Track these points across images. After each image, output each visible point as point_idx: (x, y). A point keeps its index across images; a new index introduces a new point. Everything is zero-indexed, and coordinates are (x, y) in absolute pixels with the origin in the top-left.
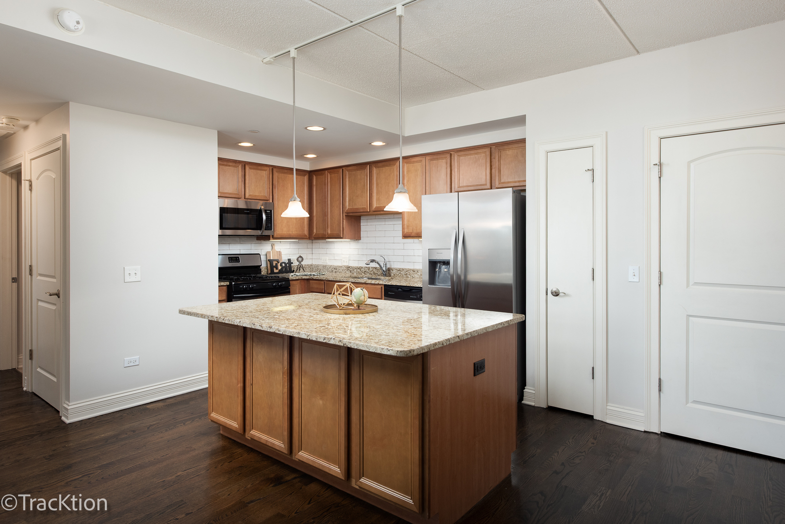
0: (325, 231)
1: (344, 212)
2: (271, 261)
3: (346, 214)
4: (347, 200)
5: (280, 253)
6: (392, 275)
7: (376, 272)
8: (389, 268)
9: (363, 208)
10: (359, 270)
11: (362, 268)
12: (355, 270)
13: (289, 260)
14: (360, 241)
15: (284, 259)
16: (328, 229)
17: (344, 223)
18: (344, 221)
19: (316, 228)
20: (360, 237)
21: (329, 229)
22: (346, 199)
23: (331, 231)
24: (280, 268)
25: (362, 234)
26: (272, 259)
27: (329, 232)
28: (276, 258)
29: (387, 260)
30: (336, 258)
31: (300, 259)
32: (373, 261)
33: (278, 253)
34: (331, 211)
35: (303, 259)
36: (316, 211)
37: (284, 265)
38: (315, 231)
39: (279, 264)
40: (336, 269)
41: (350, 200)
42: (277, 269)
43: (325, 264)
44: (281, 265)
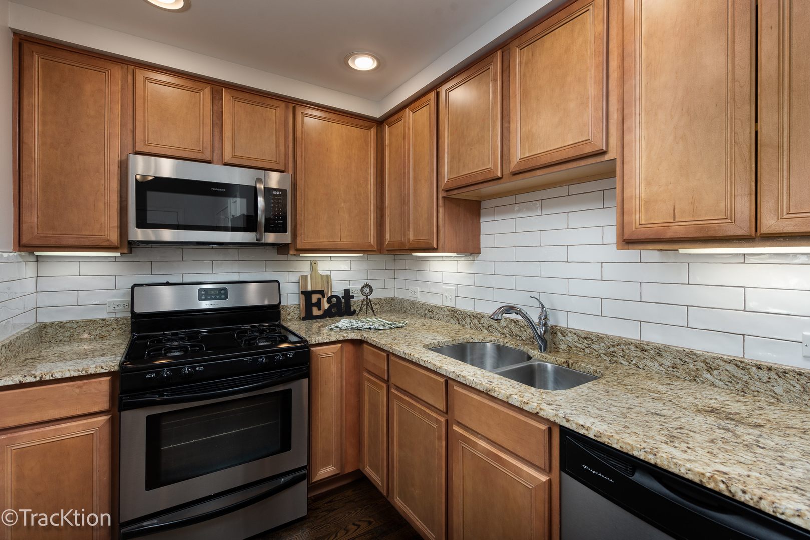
0: (405, 235)
1: (440, 190)
2: (307, 295)
3: (445, 195)
4: (446, 160)
5: (328, 278)
6: (563, 347)
7: (516, 331)
8: (552, 327)
9: (483, 172)
10: (476, 321)
11: (483, 317)
12: (468, 320)
13: (347, 292)
14: (480, 257)
15: (338, 290)
16: (409, 231)
17: (440, 215)
18: (441, 210)
19: (390, 230)
20: (479, 249)
21: (411, 230)
22: (443, 158)
23: (414, 235)
24: (326, 306)
25: (484, 241)
26: (309, 289)
27: (411, 238)
28: (319, 288)
29: (547, 306)
30: (432, 290)
31: (367, 290)
32: (510, 309)
33: (325, 279)
34: (414, 192)
35: (371, 290)
36: (390, 197)
37: (334, 301)
38: (388, 237)
39: (326, 299)
40: (431, 312)
41: (452, 159)
42: (320, 309)
43: (414, 299)
44: (329, 301)
